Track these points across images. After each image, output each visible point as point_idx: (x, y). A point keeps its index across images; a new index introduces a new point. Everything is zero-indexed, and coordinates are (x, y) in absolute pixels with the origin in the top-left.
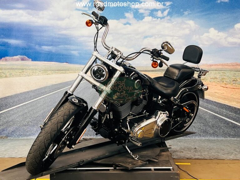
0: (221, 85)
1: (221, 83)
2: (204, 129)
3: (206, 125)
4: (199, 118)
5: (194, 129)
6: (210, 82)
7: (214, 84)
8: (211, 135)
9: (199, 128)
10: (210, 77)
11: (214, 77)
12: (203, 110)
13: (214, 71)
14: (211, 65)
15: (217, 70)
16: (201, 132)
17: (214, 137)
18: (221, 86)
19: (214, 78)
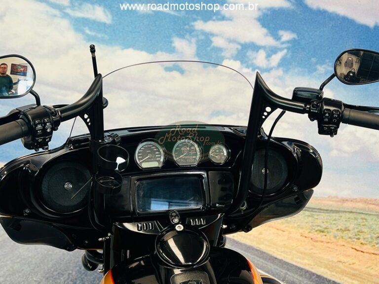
0: (353, 245)
1: (354, 241)
6: (335, 237)
7: (341, 242)
10: (337, 226)
11: (344, 226)
13: (348, 215)
14: (343, 200)
15: (354, 212)
18: (353, 248)
19: (343, 229)
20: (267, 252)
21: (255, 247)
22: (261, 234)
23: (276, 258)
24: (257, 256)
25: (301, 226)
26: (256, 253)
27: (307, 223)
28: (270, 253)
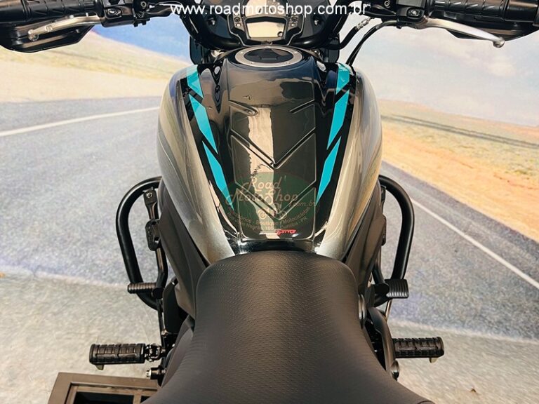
2: (479, 308)
3: (487, 300)
4: (475, 277)
5: (452, 305)
8: (490, 326)
9: (466, 303)
12: (493, 259)
16: (467, 316)
17: (498, 333)
20: (445, 192)
21: (431, 184)
22: (440, 167)
23: (458, 202)
24: (432, 196)
25: (496, 163)
26: (432, 191)
27: (504, 159)
28: (451, 194)
